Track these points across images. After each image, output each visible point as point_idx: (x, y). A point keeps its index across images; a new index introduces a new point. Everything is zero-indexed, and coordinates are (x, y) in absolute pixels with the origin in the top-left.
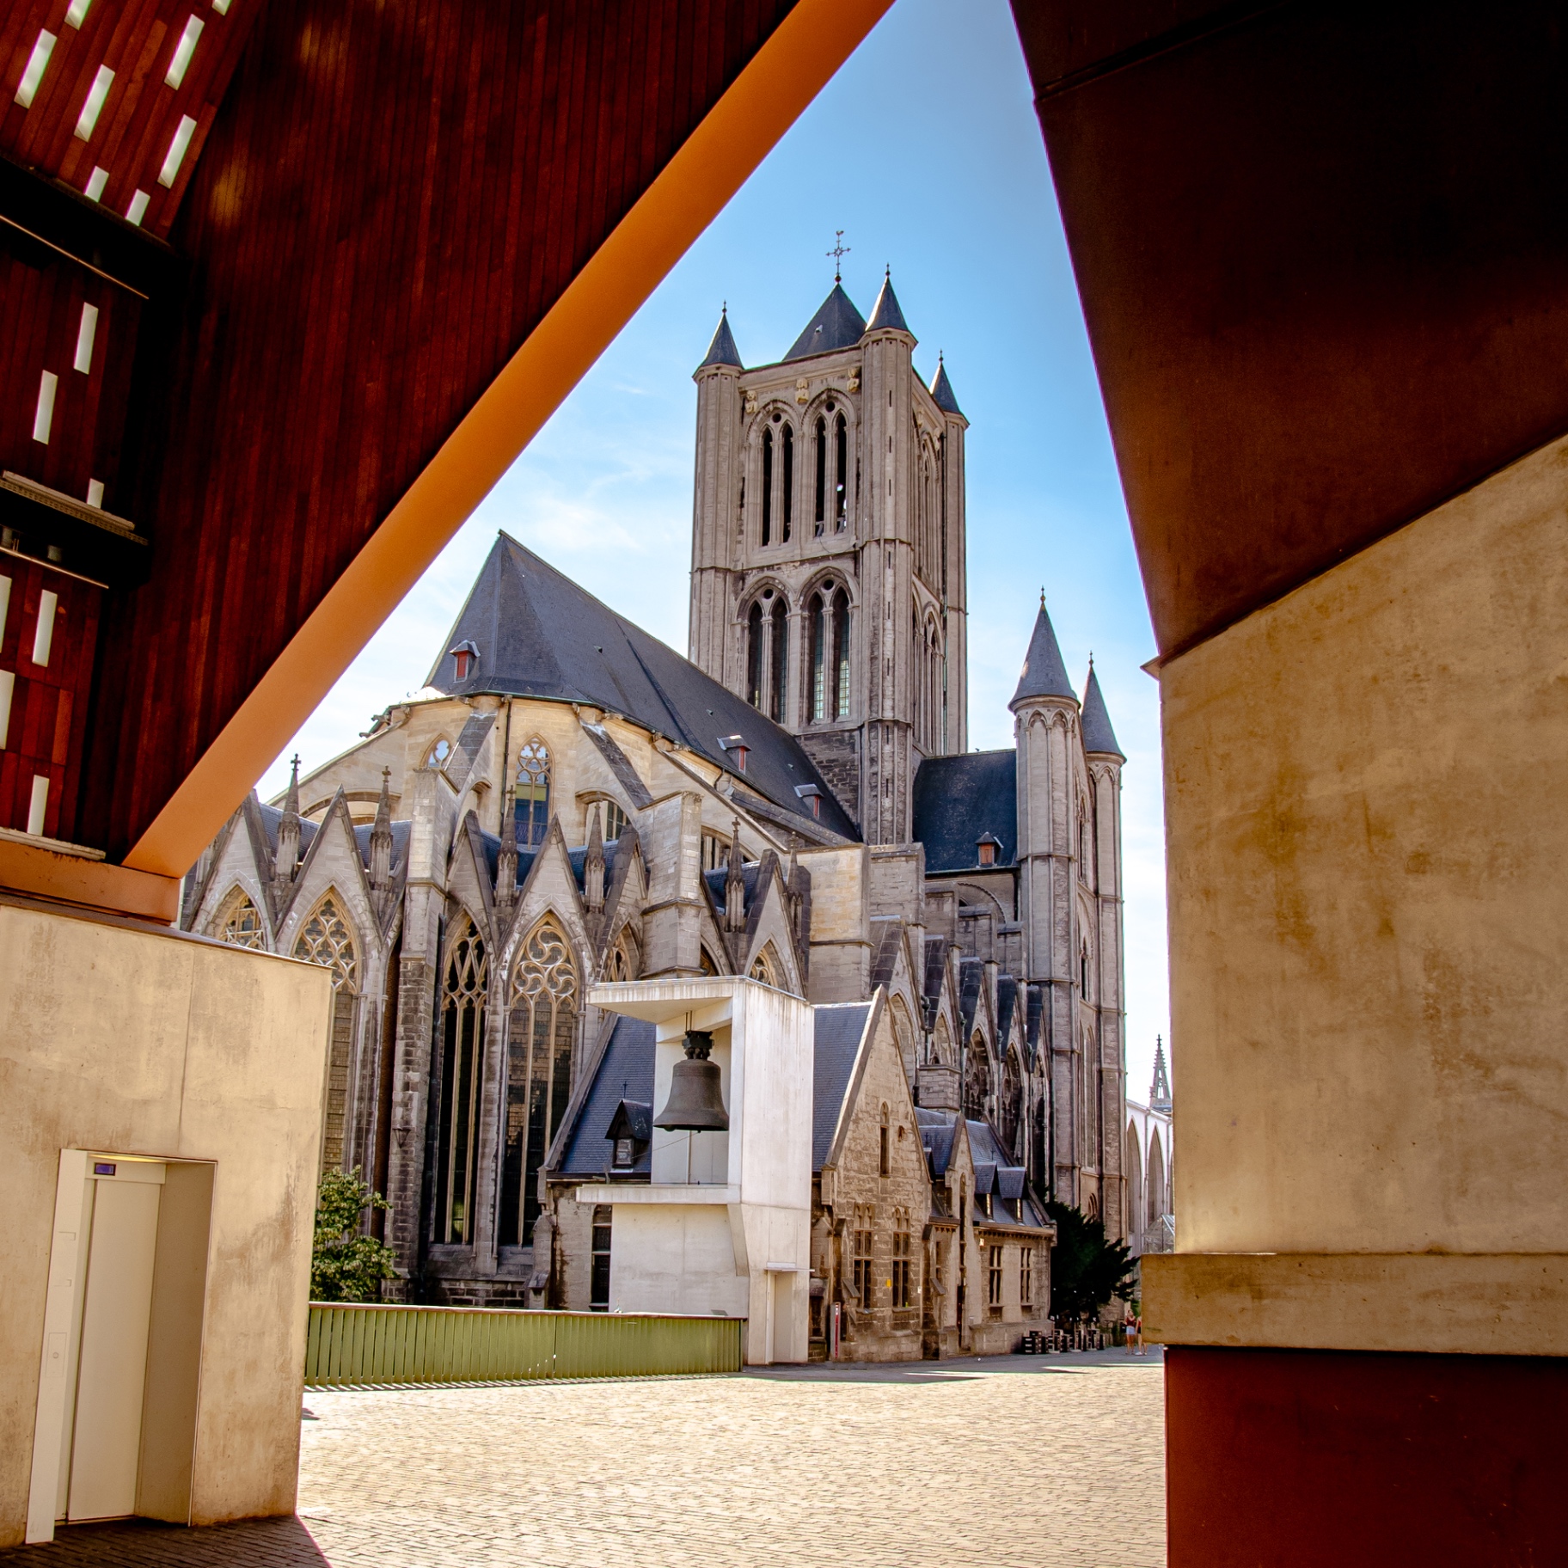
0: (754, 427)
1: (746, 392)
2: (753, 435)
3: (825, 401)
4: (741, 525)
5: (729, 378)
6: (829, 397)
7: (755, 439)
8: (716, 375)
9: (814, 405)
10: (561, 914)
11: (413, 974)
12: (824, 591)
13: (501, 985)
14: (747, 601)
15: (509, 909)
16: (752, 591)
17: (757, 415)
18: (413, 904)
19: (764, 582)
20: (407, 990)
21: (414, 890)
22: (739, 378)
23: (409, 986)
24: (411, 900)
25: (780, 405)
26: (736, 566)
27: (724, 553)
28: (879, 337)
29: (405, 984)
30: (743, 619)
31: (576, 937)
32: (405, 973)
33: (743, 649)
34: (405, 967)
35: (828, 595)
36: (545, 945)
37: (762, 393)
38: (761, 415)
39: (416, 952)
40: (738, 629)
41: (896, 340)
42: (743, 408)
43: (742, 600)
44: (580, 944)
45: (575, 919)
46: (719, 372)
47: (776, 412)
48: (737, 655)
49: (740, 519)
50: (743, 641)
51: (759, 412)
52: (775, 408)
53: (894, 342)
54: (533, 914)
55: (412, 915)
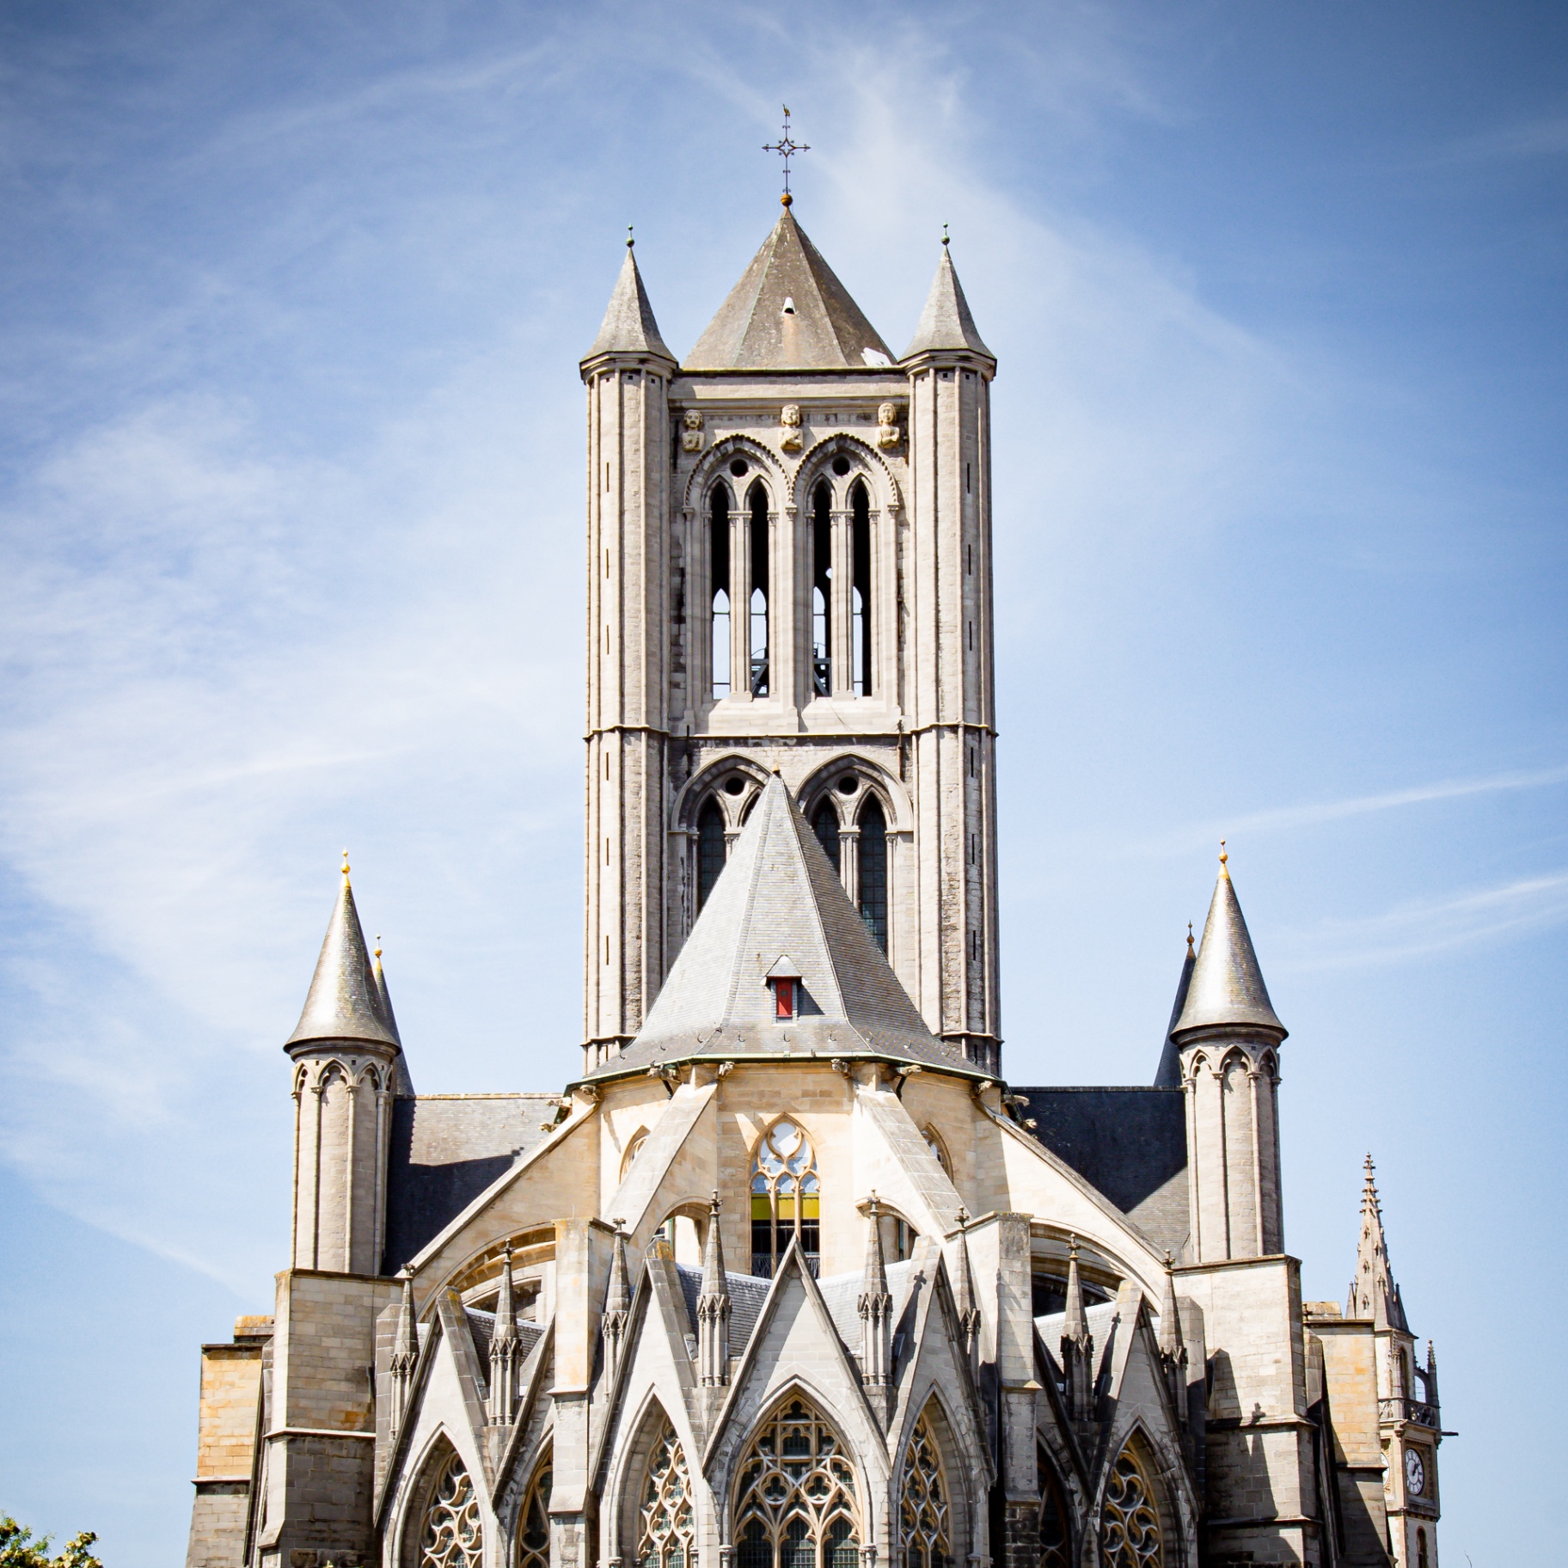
0: (699, 479)
1: (683, 410)
2: (696, 493)
3: (833, 455)
4: (679, 655)
5: (657, 380)
6: (841, 449)
7: (698, 501)
8: (638, 372)
9: (814, 460)
10: (1150, 1433)
11: (1024, 1526)
12: (842, 796)
13: (1094, 1539)
14: (697, 795)
15: (1095, 1426)
16: (707, 778)
17: (705, 457)
18: (1013, 1419)
19: (729, 765)
20: (1017, 1550)
21: (1013, 1398)
22: (670, 382)
23: (1019, 1544)
24: (1010, 1414)
25: (747, 447)
26: (674, 729)
27: (658, 704)
28: (951, 364)
29: (1014, 1541)
30: (689, 826)
31: (1169, 1468)
32: (1013, 1524)
33: (690, 878)
34: (1013, 1515)
35: (848, 805)
36: (1123, 1478)
37: (712, 418)
38: (711, 459)
39: (1026, 1492)
40: (682, 843)
41: (975, 372)
42: (676, 441)
43: (689, 791)
44: (1174, 1479)
45: (1167, 1441)
46: (644, 368)
47: (739, 457)
48: (681, 888)
49: (675, 643)
50: (690, 865)
51: (708, 453)
52: (739, 451)
53: (972, 376)
54: (1122, 1434)
55: (1014, 1437)
